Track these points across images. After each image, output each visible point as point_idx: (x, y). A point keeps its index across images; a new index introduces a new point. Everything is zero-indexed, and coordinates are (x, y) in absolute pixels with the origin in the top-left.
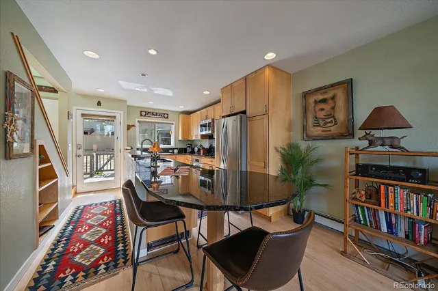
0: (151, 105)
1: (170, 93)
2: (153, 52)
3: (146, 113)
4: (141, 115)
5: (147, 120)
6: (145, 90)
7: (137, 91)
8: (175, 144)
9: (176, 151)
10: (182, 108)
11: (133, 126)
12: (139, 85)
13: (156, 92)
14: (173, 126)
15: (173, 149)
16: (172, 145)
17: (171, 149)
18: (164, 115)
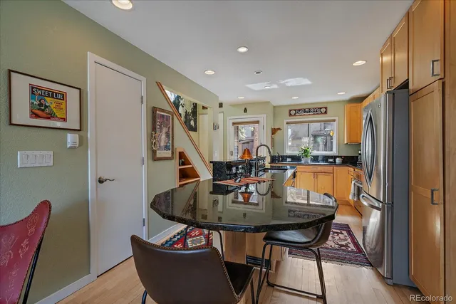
0: (296, 100)
1: (306, 82)
2: (243, 50)
3: (296, 111)
4: (290, 115)
5: (297, 120)
6: (275, 86)
7: (269, 90)
8: (339, 150)
9: (338, 160)
10: (344, 95)
11: (279, 129)
12: (266, 83)
13: (289, 85)
14: (335, 124)
15: (334, 157)
16: (334, 152)
17: (332, 157)
18: (321, 110)
